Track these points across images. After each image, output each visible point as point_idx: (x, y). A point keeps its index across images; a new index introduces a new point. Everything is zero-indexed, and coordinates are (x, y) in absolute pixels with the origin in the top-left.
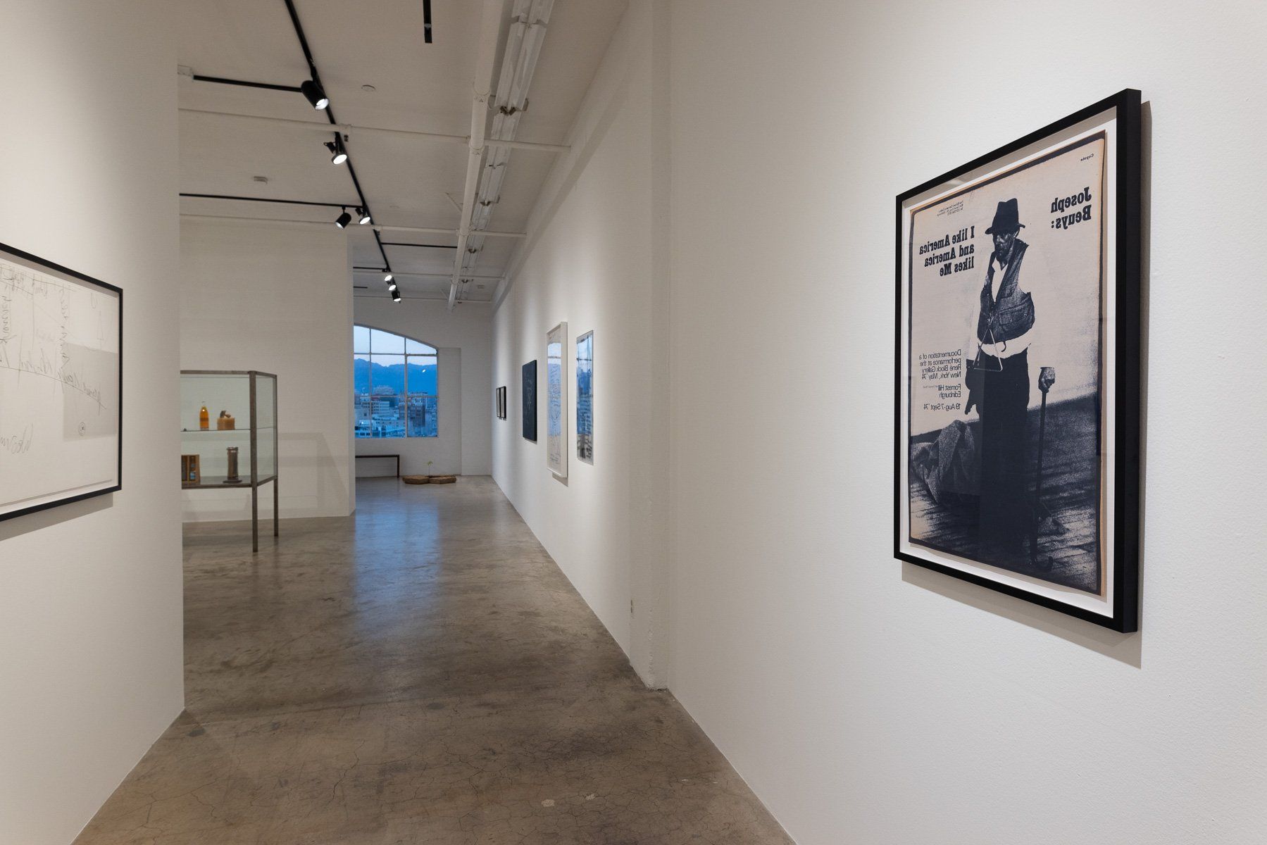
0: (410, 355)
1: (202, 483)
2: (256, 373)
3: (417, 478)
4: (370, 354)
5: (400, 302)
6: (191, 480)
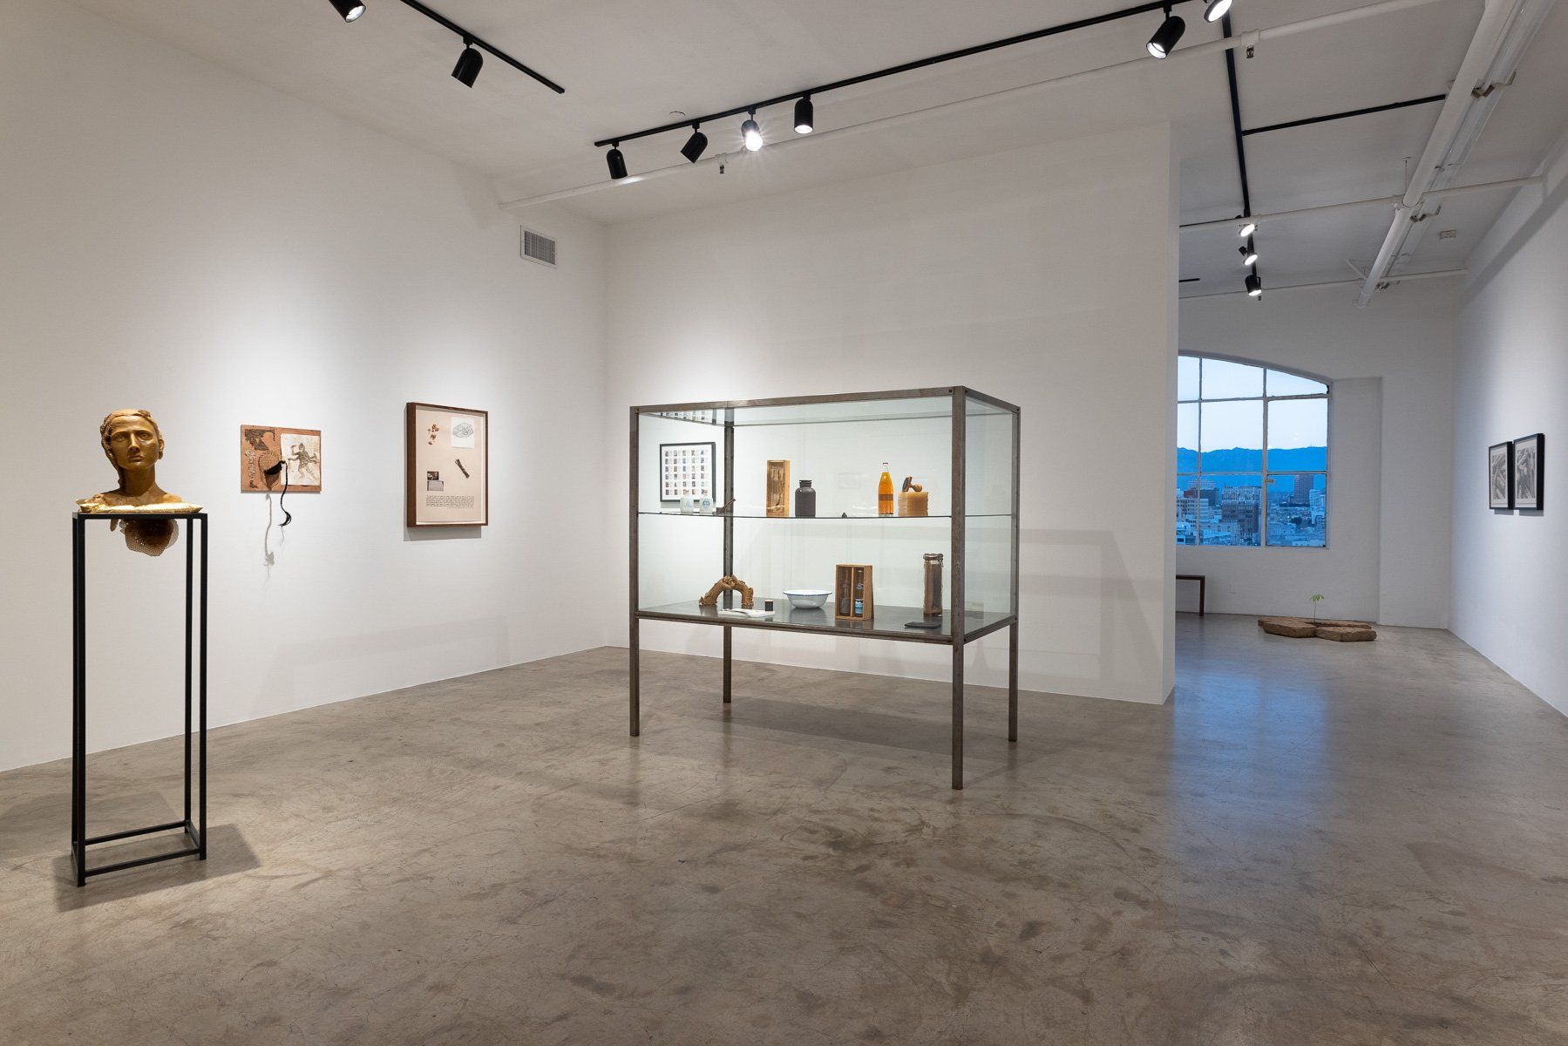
0: (1273, 398)
1: (877, 627)
2: (968, 392)
3: (1285, 624)
4: (1200, 401)
5: (1259, 298)
6: (856, 615)
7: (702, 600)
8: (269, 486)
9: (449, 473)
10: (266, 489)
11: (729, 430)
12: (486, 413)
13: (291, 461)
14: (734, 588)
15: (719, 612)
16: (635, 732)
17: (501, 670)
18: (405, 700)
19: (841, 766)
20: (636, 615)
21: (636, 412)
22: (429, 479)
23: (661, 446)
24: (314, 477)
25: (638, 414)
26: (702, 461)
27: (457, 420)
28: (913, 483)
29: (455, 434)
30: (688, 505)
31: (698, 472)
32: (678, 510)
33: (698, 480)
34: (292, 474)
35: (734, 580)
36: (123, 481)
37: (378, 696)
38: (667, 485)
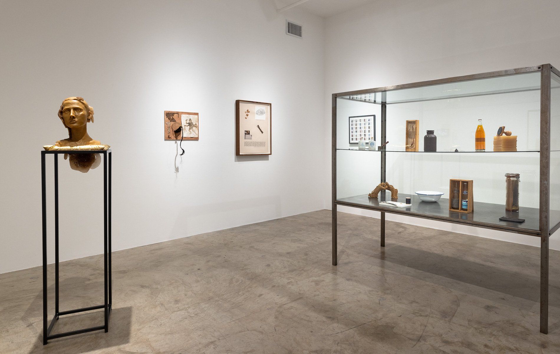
1: (476, 219)
2: (551, 69)
6: (463, 210)
7: (370, 195)
8: (176, 137)
9: (254, 131)
10: (175, 139)
11: (384, 106)
12: (271, 104)
13: (186, 127)
14: (387, 189)
15: (380, 204)
16: (335, 263)
17: (277, 220)
18: (233, 234)
19: (456, 301)
20: (335, 202)
21: (335, 97)
22: (245, 134)
23: (350, 117)
24: (196, 134)
25: (336, 98)
26: (369, 124)
27: (258, 107)
28: (505, 131)
29: (257, 114)
30: (362, 145)
31: (367, 130)
32: (357, 148)
33: (367, 133)
34: (186, 133)
35: (387, 184)
36: (70, 134)
37: (223, 231)
38: (352, 136)
